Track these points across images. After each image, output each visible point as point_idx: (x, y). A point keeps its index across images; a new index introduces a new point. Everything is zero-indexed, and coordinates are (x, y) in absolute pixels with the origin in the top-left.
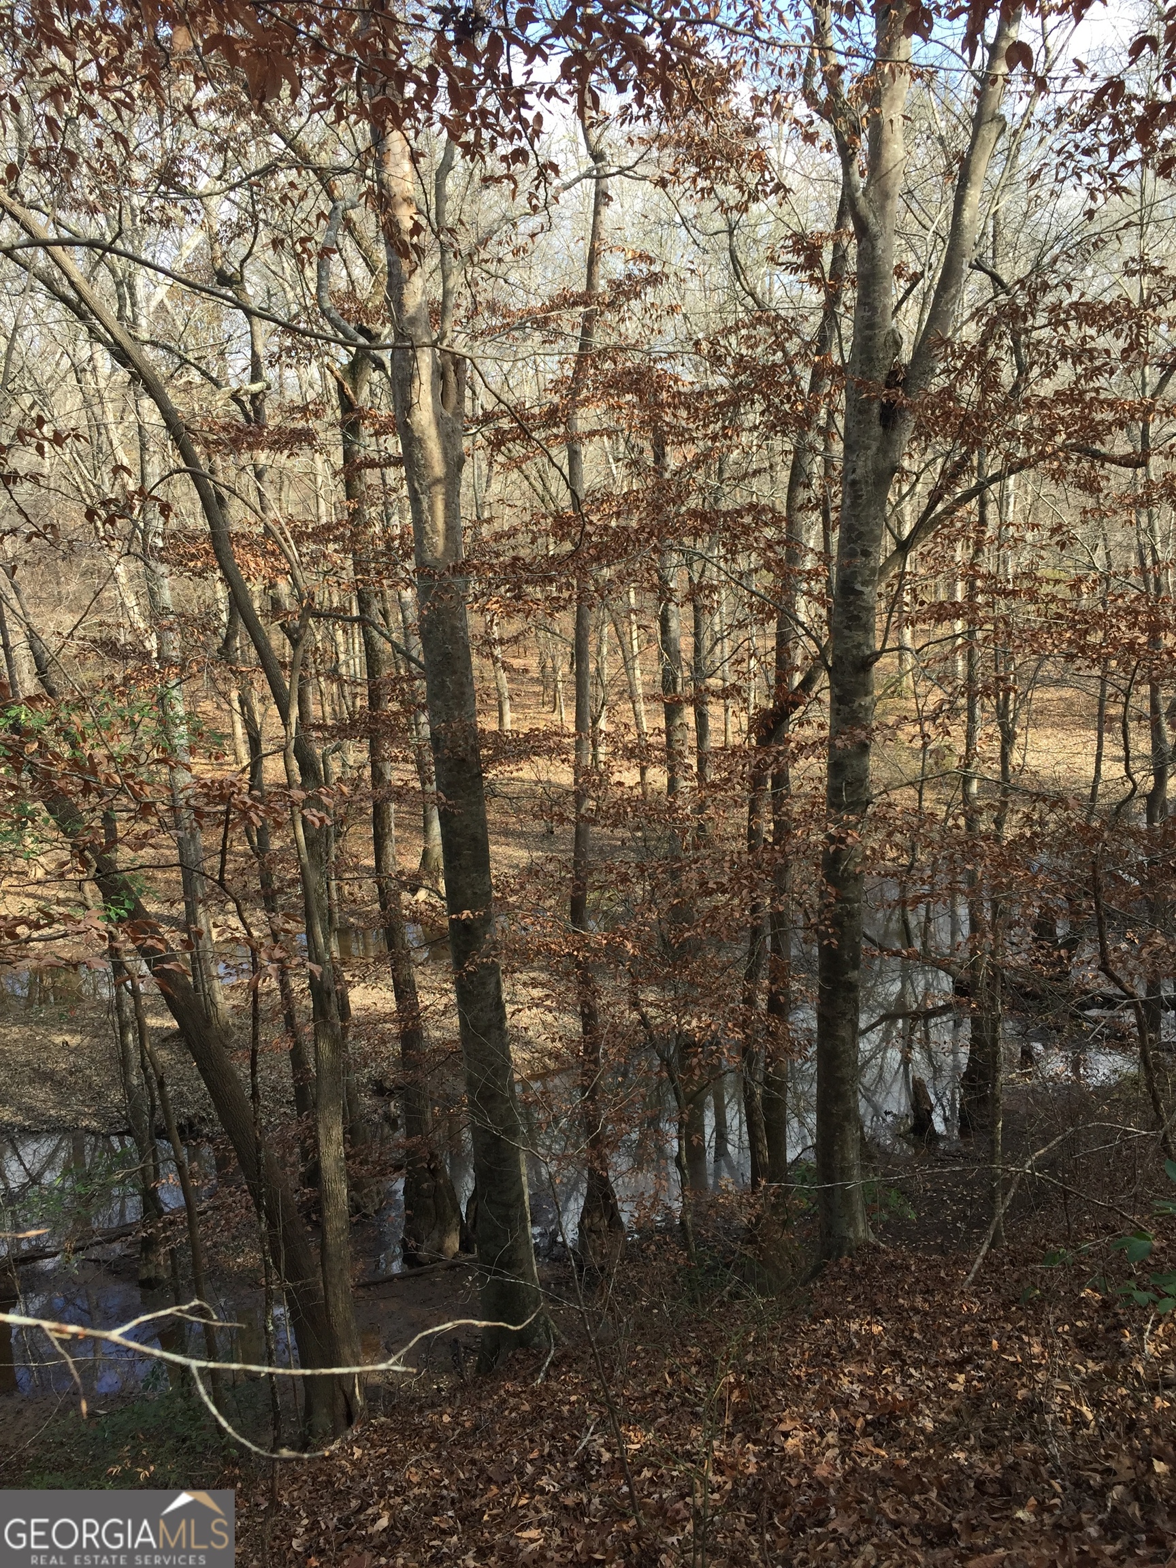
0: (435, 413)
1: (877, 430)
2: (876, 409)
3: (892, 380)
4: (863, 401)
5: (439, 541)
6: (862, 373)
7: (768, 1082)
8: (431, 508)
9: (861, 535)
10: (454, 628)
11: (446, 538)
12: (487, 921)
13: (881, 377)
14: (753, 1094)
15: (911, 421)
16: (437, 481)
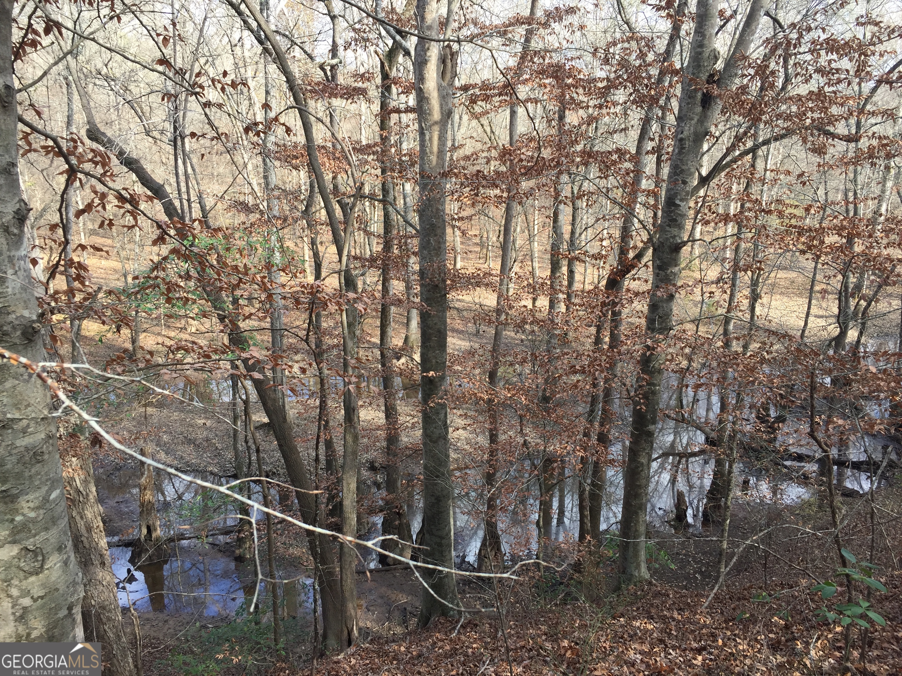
0: (438, 84)
1: (699, 109)
2: (699, 95)
3: (711, 79)
4: (691, 91)
5: (434, 159)
6: (693, 74)
7: (593, 484)
8: (431, 139)
9: (682, 171)
10: (438, 209)
11: (438, 157)
12: (442, 378)
13: (704, 77)
14: (584, 490)
15: (720, 104)
16: (436, 123)
